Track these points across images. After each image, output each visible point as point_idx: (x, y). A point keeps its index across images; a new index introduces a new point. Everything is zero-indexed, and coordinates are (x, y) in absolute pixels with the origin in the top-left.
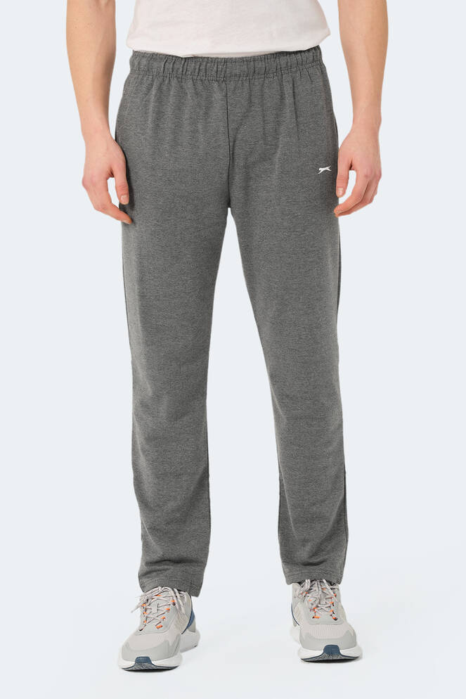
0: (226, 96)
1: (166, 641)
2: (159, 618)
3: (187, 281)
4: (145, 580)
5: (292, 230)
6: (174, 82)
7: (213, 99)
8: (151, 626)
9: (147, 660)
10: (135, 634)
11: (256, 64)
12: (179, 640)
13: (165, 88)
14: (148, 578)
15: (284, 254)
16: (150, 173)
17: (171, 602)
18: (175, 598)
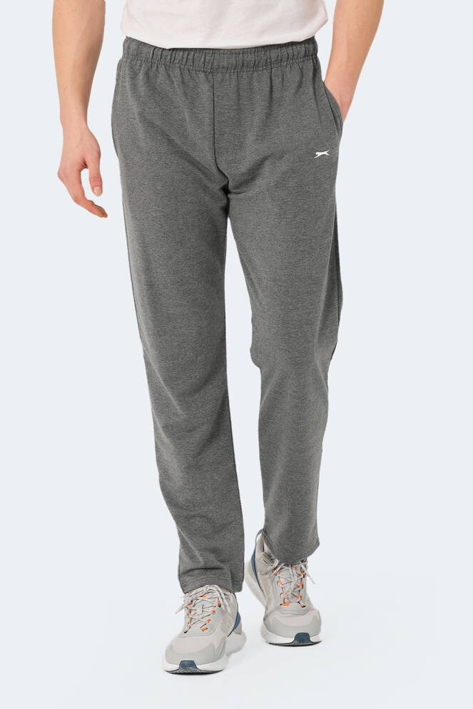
0: (213, 87)
1: (212, 644)
2: (205, 620)
3: (194, 266)
4: (187, 578)
5: (282, 217)
6: (162, 69)
7: (200, 90)
8: (196, 628)
9: (192, 664)
10: (180, 636)
11: (245, 56)
12: (225, 642)
13: (151, 74)
14: (192, 576)
15: (275, 242)
16: (145, 158)
17: (216, 604)
18: (220, 599)
